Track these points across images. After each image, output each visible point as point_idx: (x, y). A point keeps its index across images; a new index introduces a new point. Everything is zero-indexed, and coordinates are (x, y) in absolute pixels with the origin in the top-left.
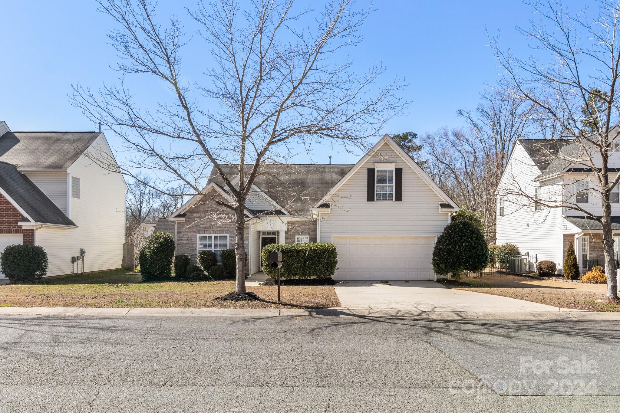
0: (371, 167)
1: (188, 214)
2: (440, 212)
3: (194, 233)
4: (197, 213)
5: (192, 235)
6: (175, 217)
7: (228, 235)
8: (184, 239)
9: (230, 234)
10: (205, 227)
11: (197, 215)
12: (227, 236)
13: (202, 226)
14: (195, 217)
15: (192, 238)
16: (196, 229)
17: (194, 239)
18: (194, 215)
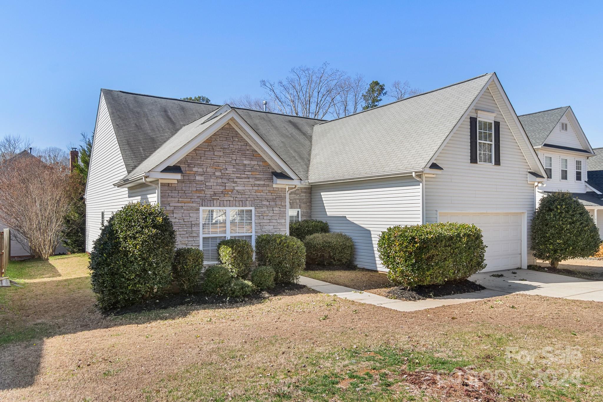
0: (474, 115)
1: (183, 167)
2: (529, 182)
3: (194, 205)
4: (200, 165)
5: (192, 208)
6: (163, 171)
7: (253, 209)
8: (175, 215)
9: (256, 207)
10: (215, 194)
11: (200, 170)
12: (251, 211)
13: (209, 192)
14: (196, 174)
15: (191, 215)
16: (198, 197)
17: (195, 215)
18: (195, 169)
